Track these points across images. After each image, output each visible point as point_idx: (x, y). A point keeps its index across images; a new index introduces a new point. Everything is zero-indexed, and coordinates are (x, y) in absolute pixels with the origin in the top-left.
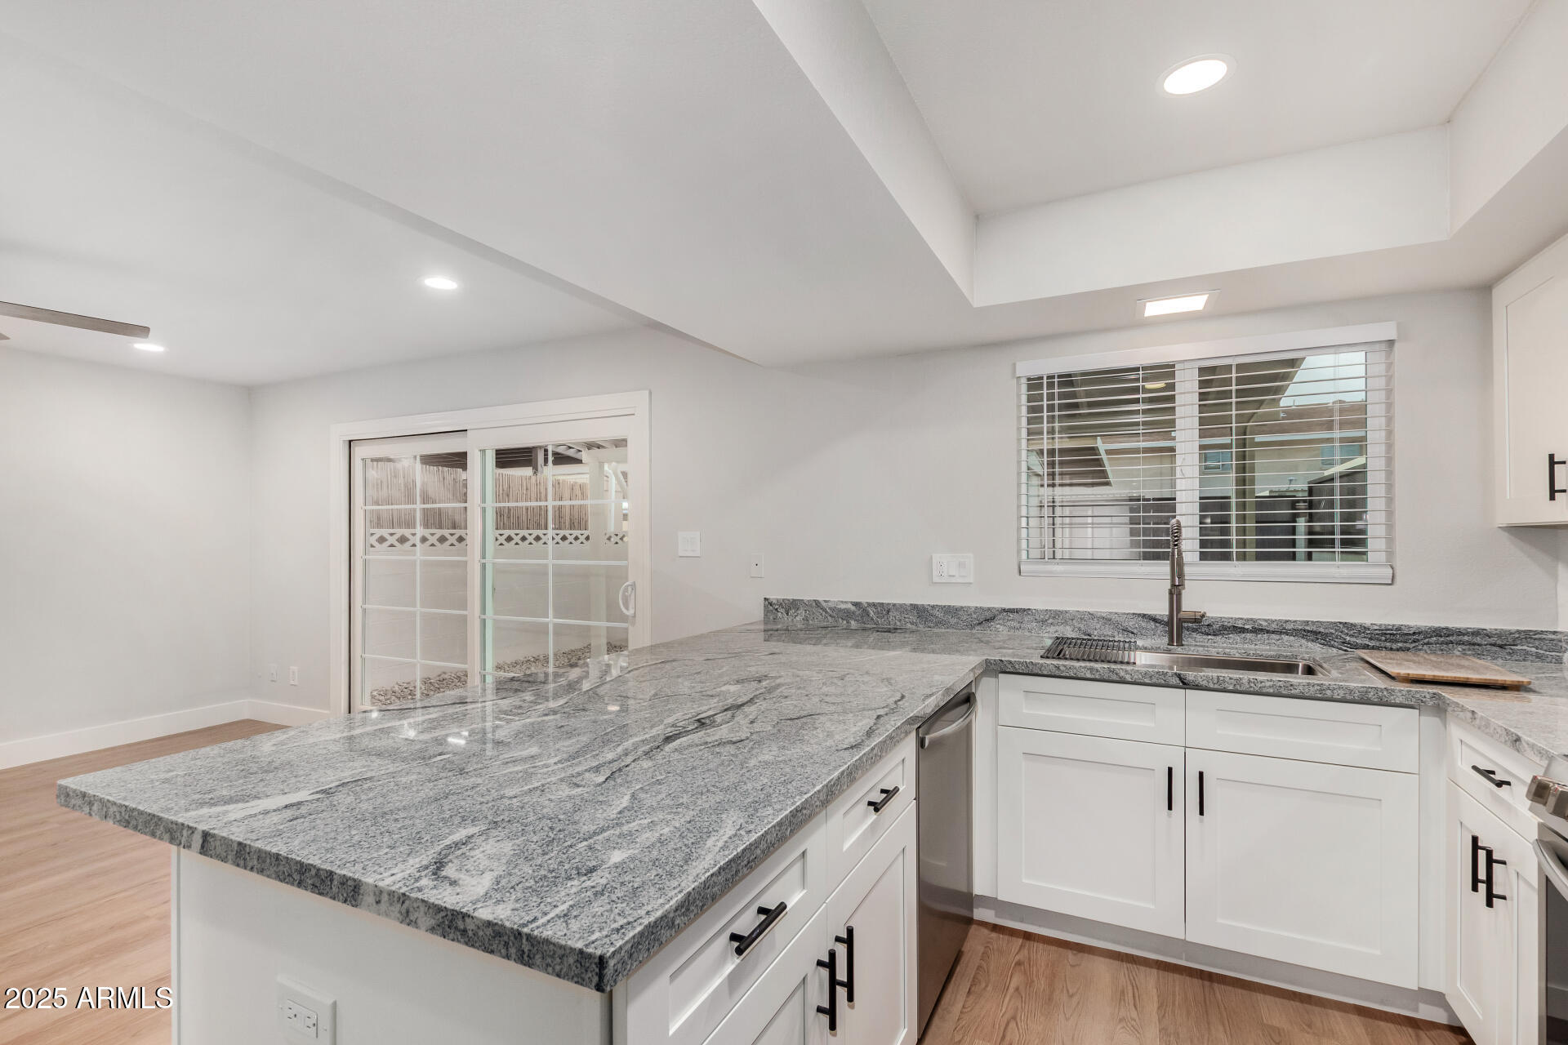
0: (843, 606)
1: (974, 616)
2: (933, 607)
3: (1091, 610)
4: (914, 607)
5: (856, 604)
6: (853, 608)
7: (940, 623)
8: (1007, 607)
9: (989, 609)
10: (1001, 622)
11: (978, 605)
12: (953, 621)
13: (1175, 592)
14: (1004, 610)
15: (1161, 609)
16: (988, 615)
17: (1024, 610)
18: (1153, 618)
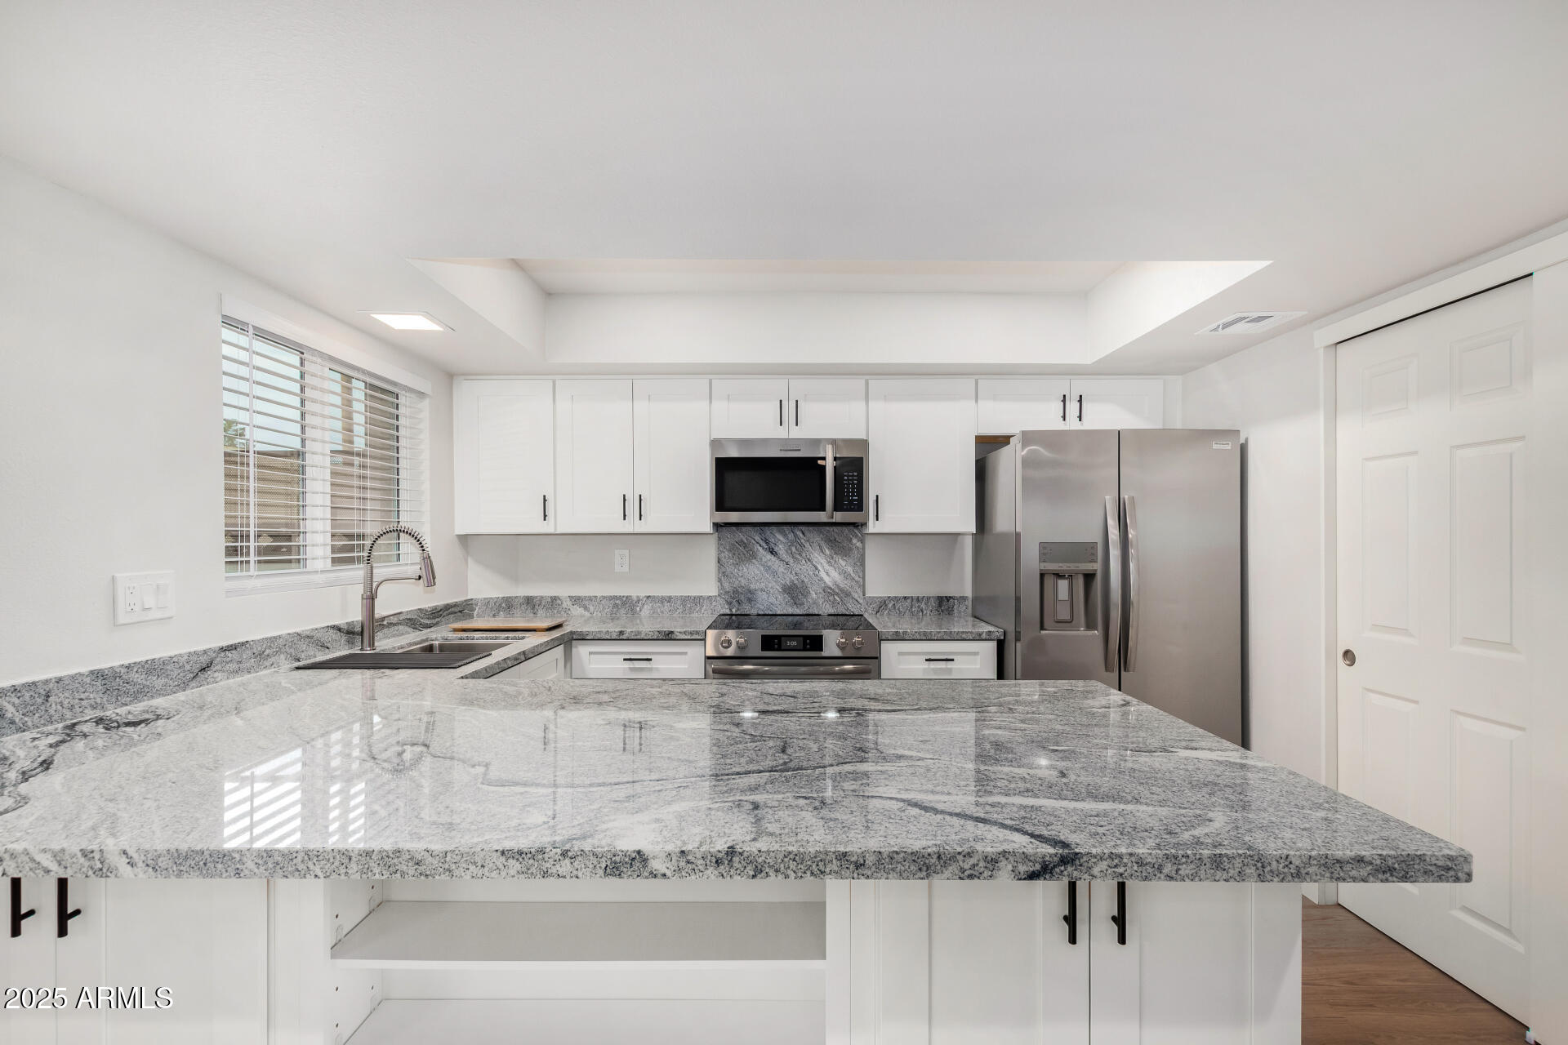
1: (188, 667)
2: (128, 667)
3: (298, 630)
4: (97, 675)
7: (141, 693)
8: (224, 644)
9: (205, 652)
10: (219, 667)
11: (192, 650)
12: (159, 683)
13: (371, 598)
14: (223, 649)
16: (204, 660)
17: (242, 644)
18: (339, 629)
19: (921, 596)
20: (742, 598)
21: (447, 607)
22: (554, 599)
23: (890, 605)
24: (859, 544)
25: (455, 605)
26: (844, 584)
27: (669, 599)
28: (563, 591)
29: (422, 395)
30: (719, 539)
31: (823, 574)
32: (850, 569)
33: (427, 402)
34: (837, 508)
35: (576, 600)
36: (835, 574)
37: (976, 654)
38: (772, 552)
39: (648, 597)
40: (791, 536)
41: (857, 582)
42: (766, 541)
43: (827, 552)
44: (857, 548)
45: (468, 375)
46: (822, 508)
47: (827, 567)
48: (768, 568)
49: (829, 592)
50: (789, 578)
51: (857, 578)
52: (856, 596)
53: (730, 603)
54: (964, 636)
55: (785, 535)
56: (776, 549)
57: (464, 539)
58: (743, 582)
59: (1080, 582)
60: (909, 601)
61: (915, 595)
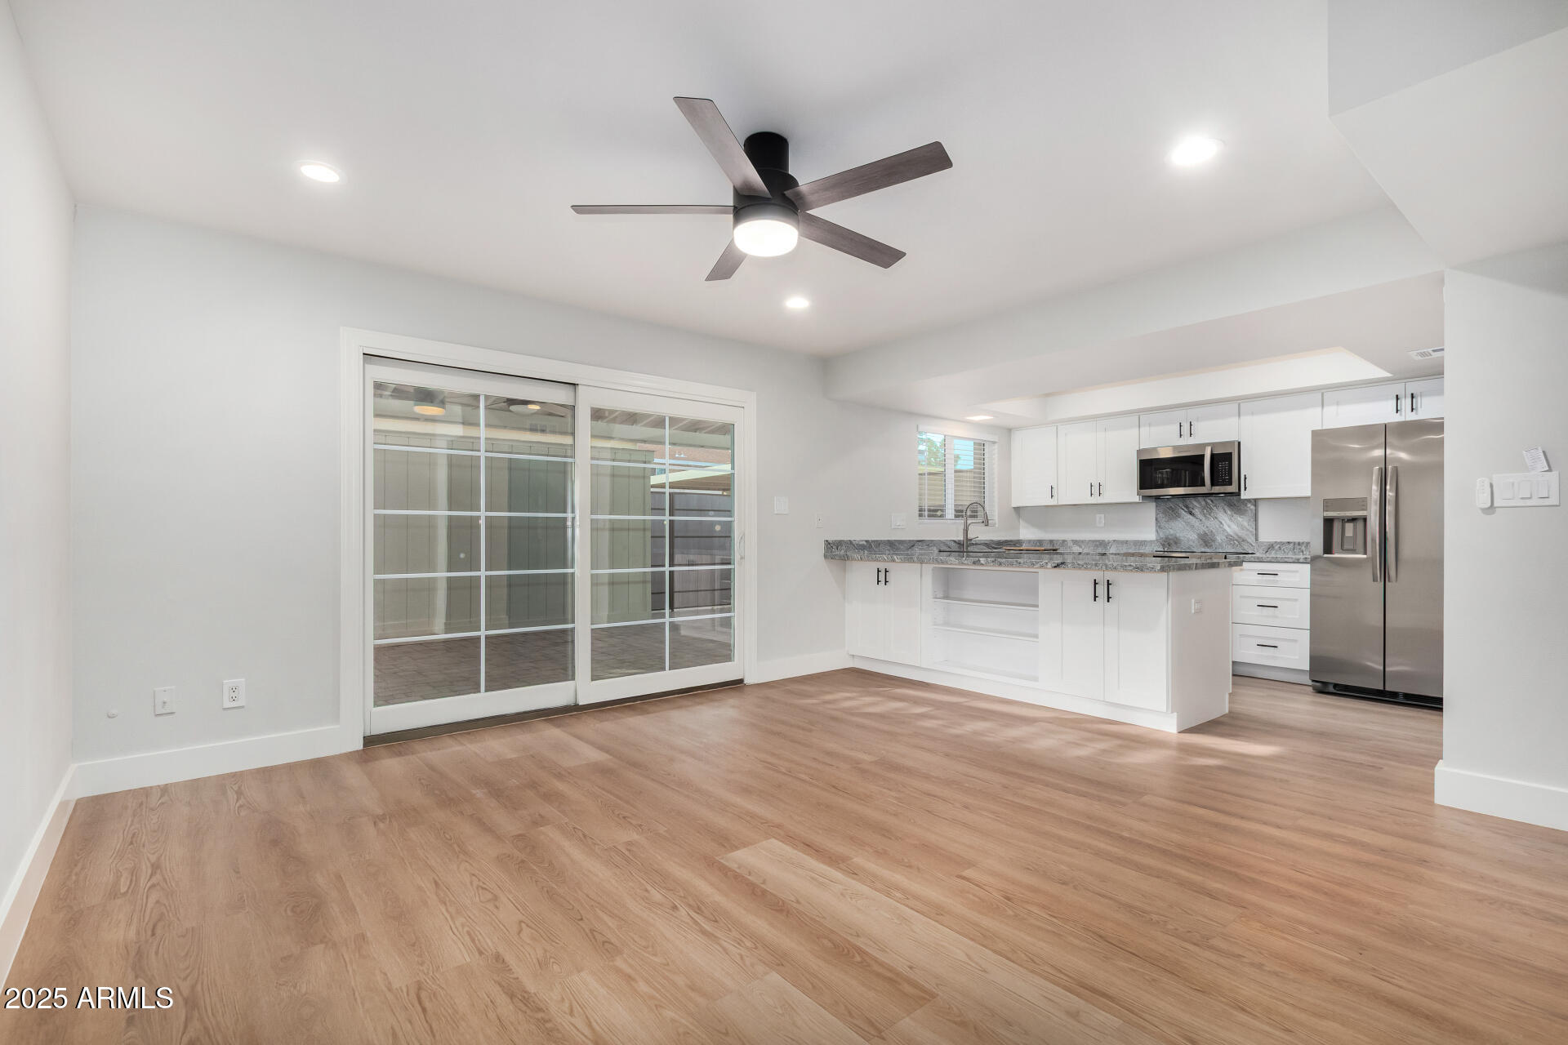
0: (861, 543)
3: (941, 539)
5: (866, 541)
6: (865, 543)
10: (917, 547)
13: (966, 531)
15: (961, 538)
18: (955, 541)
19: (1301, 541)
20: (1171, 542)
21: (1006, 541)
22: (1064, 541)
23: (1277, 547)
24: (1253, 507)
25: (1011, 541)
26: (1242, 534)
27: (1127, 542)
28: (1069, 536)
29: (994, 443)
30: (1157, 506)
31: (1226, 527)
32: (1246, 524)
33: (996, 446)
34: (1213, 484)
35: (1075, 542)
36: (1234, 527)
37: (1297, 572)
38: (1191, 513)
39: (1114, 541)
40: (1203, 503)
41: (1251, 532)
42: (1187, 507)
43: (1229, 512)
44: (1251, 510)
45: (1019, 428)
46: (1203, 484)
47: (1228, 521)
48: (1188, 523)
49: (1230, 539)
50: (1203, 529)
51: (1251, 529)
52: (1249, 540)
53: (1163, 545)
54: (1286, 560)
55: (1199, 503)
56: (1193, 511)
57: (1017, 509)
58: (1172, 532)
59: (1360, 524)
60: (1292, 545)
61: (1297, 541)
